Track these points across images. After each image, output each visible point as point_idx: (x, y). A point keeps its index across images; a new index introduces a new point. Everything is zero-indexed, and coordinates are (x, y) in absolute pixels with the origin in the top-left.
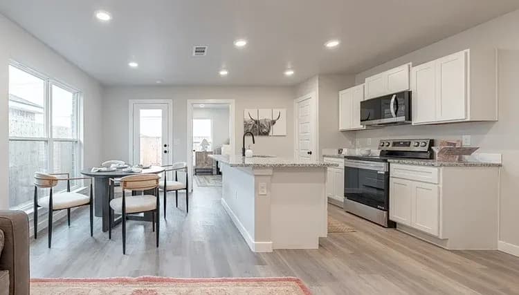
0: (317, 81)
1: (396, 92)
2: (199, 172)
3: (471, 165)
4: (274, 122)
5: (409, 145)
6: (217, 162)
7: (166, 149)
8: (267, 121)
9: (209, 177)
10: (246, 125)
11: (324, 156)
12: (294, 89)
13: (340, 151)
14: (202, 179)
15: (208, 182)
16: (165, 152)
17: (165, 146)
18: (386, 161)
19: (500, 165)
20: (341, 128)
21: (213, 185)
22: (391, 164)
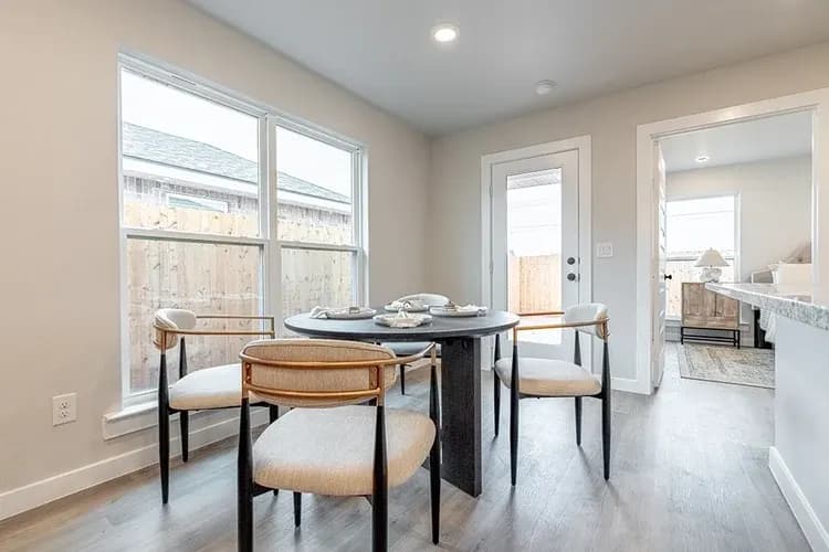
2: (690, 335)
6: (757, 314)
7: (572, 269)
9: (727, 354)
14: (700, 356)
15: (721, 367)
16: (571, 277)
17: (571, 261)
21: (736, 379)
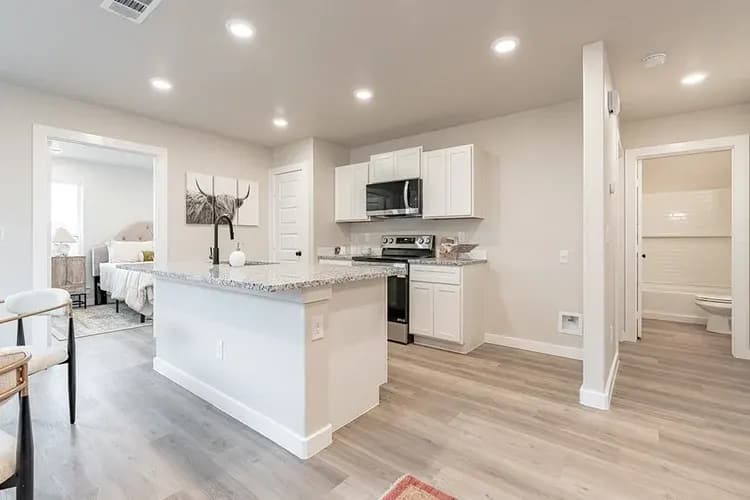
0: (311, 147)
1: (410, 177)
3: (474, 263)
4: (239, 203)
5: (414, 242)
6: (97, 279)
8: (230, 199)
9: (80, 314)
10: (190, 203)
11: (321, 258)
12: (272, 151)
13: (337, 251)
18: (406, 261)
19: (486, 261)
20: (337, 219)
22: (411, 266)
